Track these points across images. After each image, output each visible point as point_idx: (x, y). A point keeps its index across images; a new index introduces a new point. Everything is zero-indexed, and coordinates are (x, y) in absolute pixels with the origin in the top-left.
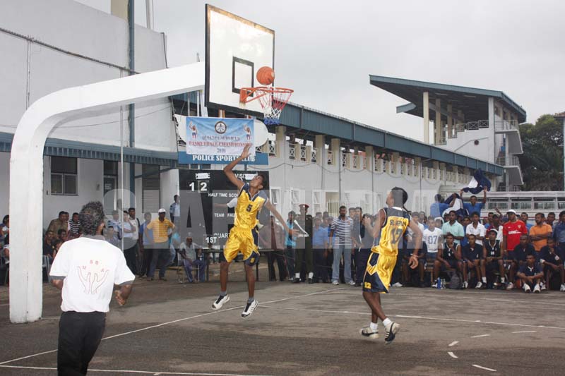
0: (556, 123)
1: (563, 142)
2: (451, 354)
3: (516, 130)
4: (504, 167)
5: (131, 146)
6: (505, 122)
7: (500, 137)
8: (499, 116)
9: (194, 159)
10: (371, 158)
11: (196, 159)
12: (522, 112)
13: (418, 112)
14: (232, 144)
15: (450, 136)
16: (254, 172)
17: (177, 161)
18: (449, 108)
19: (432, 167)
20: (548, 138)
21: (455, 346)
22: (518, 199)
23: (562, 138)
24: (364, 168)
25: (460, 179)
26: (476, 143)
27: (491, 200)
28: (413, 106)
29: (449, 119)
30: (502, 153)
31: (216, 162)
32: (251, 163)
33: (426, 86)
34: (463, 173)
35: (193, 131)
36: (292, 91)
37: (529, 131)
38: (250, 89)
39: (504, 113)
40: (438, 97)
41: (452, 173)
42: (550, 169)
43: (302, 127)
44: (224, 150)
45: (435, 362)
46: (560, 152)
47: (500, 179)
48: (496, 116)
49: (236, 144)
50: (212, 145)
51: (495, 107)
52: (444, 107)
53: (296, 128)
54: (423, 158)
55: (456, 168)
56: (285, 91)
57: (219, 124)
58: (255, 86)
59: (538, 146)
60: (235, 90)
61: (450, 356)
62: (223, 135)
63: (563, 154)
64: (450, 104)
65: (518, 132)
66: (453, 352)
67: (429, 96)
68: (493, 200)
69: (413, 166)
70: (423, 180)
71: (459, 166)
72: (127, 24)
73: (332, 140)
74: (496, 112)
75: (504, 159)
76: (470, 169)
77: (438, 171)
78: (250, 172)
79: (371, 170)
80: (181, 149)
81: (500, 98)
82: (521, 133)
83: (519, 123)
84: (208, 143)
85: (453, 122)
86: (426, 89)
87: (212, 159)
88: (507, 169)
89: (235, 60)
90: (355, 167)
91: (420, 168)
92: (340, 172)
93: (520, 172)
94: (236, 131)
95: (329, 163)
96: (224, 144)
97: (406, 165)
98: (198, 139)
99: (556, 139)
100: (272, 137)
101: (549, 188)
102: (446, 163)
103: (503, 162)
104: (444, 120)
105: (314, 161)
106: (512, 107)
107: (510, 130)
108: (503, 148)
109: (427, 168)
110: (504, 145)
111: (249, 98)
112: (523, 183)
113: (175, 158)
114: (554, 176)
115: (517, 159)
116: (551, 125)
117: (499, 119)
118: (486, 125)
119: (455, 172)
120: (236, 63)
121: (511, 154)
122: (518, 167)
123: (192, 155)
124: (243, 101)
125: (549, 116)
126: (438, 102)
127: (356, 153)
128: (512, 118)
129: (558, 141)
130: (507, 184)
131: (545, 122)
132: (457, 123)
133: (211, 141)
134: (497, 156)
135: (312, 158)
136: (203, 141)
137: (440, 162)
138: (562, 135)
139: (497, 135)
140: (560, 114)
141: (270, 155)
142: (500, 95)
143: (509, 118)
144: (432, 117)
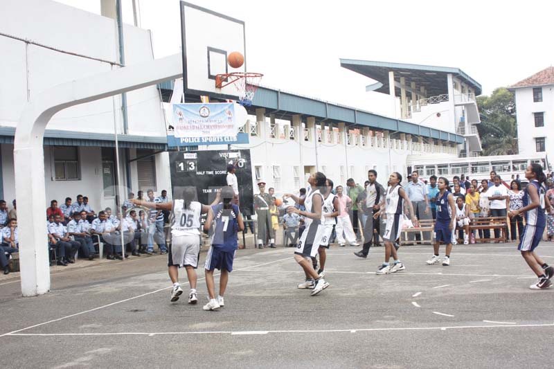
0: (509, 94)
1: (515, 111)
2: (415, 304)
3: (473, 102)
4: (464, 135)
5: (125, 133)
6: (463, 95)
7: (459, 109)
8: (458, 90)
9: (182, 142)
10: (343, 133)
11: (184, 142)
12: (478, 86)
13: (385, 90)
14: (215, 127)
15: (415, 110)
16: (237, 151)
17: (167, 144)
18: (413, 85)
19: (400, 139)
20: (502, 108)
21: (419, 296)
22: (477, 164)
23: (515, 108)
24: (338, 143)
25: (425, 148)
26: (438, 115)
27: (453, 166)
28: (380, 85)
29: (414, 95)
30: (462, 123)
31: (202, 144)
32: (233, 143)
33: (390, 66)
34: (427, 143)
35: (180, 117)
36: (262, 75)
37: (485, 102)
38: (224, 75)
39: (462, 87)
40: (403, 76)
41: (418, 143)
42: (505, 135)
43: (280, 108)
44: (209, 132)
45: (400, 311)
46: (514, 120)
47: (461, 147)
48: (455, 90)
49: (219, 127)
50: (198, 128)
51: (454, 82)
52: (407, 84)
53: (275, 110)
54: (391, 131)
55: (421, 139)
56: (256, 75)
57: (203, 109)
58: (229, 73)
59: (494, 116)
60: (211, 77)
61: (413, 305)
62: (207, 118)
63: (516, 122)
64: (413, 81)
65: (476, 104)
66: (417, 301)
67: (395, 75)
68: (456, 166)
69: (382, 139)
70: (392, 151)
71: (423, 137)
72: (117, 23)
73: (308, 118)
74: (455, 87)
75: (464, 128)
76: (433, 138)
77: (405, 142)
78: (233, 151)
79: (344, 143)
80: (170, 133)
81: (458, 74)
82: (478, 105)
83: (476, 95)
84: (194, 126)
85: (417, 97)
86: (391, 69)
87: (198, 141)
88: (467, 137)
89: (210, 49)
90: (330, 142)
91: (388, 139)
92: (316, 147)
93: (479, 139)
94: (218, 114)
95: (306, 140)
96: (208, 127)
97: (376, 138)
98: (184, 124)
99: (510, 108)
100: (253, 118)
101: (505, 153)
102: (412, 135)
103: (463, 131)
104: (409, 95)
105: (292, 138)
106: (469, 82)
107: (468, 103)
108: (462, 119)
109: (395, 140)
110: (464, 116)
111: (224, 83)
112: (482, 149)
113: (165, 142)
114: (509, 142)
115: (476, 128)
116: (504, 96)
117: (458, 92)
118: (446, 99)
119: (420, 142)
120: (210, 52)
121: (470, 124)
122: (477, 135)
123: (179, 138)
124: (219, 86)
125: (502, 88)
126: (402, 80)
127: (331, 130)
128: (469, 91)
129: (512, 110)
130: (468, 151)
131: (499, 94)
132: (420, 98)
133: (197, 125)
134: (457, 126)
135: (290, 136)
136: (189, 125)
137: (407, 134)
138: (515, 105)
139: (456, 107)
140: (512, 86)
141: (252, 135)
142: (458, 72)
143: (467, 91)
144: (398, 94)
